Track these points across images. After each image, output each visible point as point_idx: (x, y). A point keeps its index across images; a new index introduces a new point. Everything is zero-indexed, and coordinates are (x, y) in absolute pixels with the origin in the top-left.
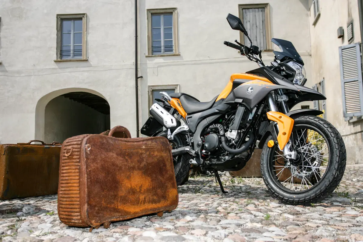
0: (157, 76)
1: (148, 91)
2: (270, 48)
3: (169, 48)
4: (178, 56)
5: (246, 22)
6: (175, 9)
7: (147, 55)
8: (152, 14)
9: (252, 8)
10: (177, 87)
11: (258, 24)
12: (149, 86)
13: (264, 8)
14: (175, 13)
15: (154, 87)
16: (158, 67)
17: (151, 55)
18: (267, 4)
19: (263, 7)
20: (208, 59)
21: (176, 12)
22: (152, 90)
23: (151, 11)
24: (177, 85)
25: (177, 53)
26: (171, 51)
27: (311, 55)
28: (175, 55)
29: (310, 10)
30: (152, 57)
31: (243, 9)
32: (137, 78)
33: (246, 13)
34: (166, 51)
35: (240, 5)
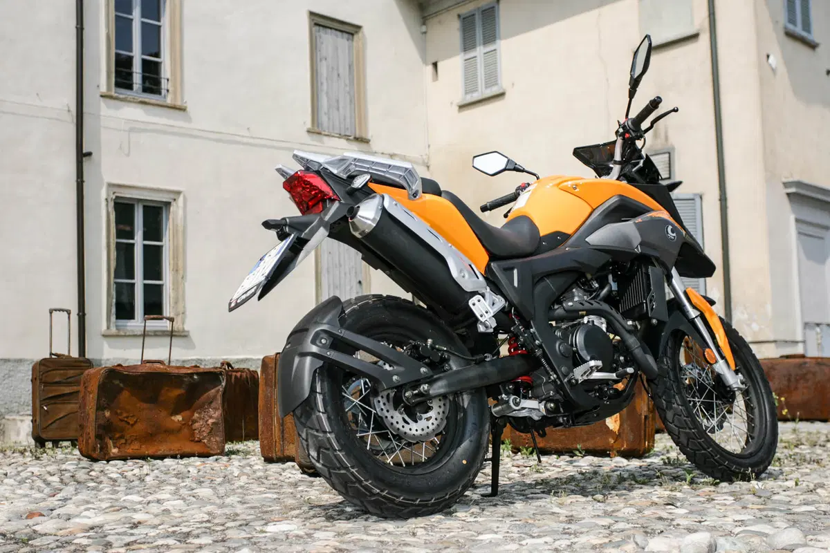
0: (128, 155)
1: (107, 199)
2: (364, 136)
3: (152, 82)
4: (181, 113)
5: (321, 60)
7: (103, 89)
9: (331, 28)
10: (179, 197)
11: (341, 71)
12: (110, 185)
13: (352, 34)
15: (122, 190)
16: (131, 130)
17: (113, 93)
18: (359, 27)
19: (350, 30)
20: (248, 134)
22: (114, 197)
24: (179, 193)
25: (179, 103)
26: (158, 92)
27: (428, 167)
28: (174, 108)
29: (435, 65)
30: (116, 98)
31: (316, 24)
32: (82, 156)
33: (320, 37)
34: (145, 90)
35: (312, 14)
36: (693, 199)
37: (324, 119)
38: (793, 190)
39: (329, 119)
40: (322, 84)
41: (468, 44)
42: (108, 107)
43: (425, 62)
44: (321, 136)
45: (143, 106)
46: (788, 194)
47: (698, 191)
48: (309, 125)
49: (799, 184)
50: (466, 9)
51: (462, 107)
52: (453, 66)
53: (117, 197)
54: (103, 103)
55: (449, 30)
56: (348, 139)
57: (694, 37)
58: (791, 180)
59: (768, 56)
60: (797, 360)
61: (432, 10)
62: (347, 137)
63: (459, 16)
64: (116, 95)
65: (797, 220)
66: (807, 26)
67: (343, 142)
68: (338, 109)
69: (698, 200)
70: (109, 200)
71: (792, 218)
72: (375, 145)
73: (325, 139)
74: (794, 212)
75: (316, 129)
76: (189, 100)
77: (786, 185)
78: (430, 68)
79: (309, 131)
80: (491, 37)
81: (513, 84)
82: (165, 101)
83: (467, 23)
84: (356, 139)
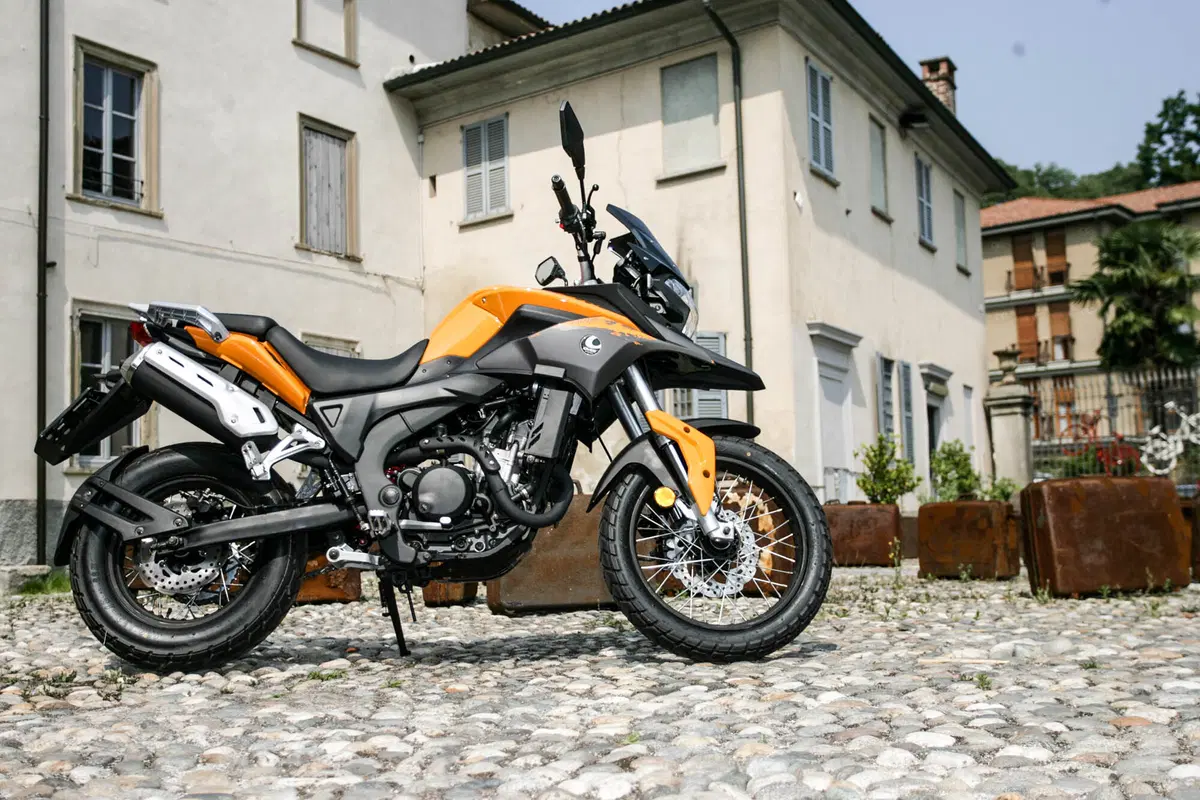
0: (96, 266)
1: (71, 317)
2: (355, 254)
3: (124, 184)
4: (156, 221)
5: (311, 168)
6: (152, 66)
7: (70, 190)
8: (87, 56)
9: (322, 133)
11: (332, 182)
12: (76, 301)
13: (345, 141)
14: (151, 78)
15: (89, 307)
16: (100, 238)
17: (80, 195)
18: (352, 134)
19: (342, 136)
20: (229, 247)
21: (155, 74)
22: (80, 315)
23: (85, 46)
25: (154, 210)
26: (130, 196)
27: (423, 291)
28: (150, 215)
29: (433, 179)
30: (84, 202)
31: (306, 128)
32: (45, 266)
33: (310, 142)
34: (116, 193)
35: (302, 116)
36: (717, 338)
37: (313, 234)
38: (816, 332)
39: (318, 234)
40: (311, 195)
41: (472, 158)
42: (75, 211)
43: (421, 175)
44: (309, 253)
45: (114, 212)
46: (812, 336)
47: (723, 329)
48: (297, 240)
49: (823, 326)
50: (471, 121)
51: (463, 227)
52: (454, 181)
53: (83, 315)
54: (68, 205)
55: (451, 142)
56: (338, 258)
57: (721, 169)
58: (813, 321)
59: (795, 194)
60: (859, 507)
61: (432, 117)
62: (337, 255)
63: (462, 128)
64: (84, 197)
65: (820, 363)
66: (829, 165)
67: (333, 261)
68: (328, 223)
69: (722, 339)
70: (75, 317)
71: (815, 360)
72: (367, 266)
73: (314, 255)
74: (817, 356)
75: (305, 246)
76: (166, 206)
77: (811, 326)
78: (427, 182)
79: (297, 247)
80: (498, 152)
81: (522, 206)
82: (138, 207)
83: (471, 137)
84: (348, 258)
